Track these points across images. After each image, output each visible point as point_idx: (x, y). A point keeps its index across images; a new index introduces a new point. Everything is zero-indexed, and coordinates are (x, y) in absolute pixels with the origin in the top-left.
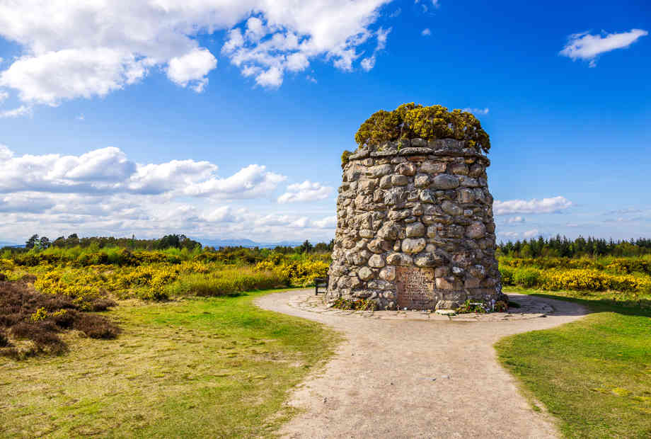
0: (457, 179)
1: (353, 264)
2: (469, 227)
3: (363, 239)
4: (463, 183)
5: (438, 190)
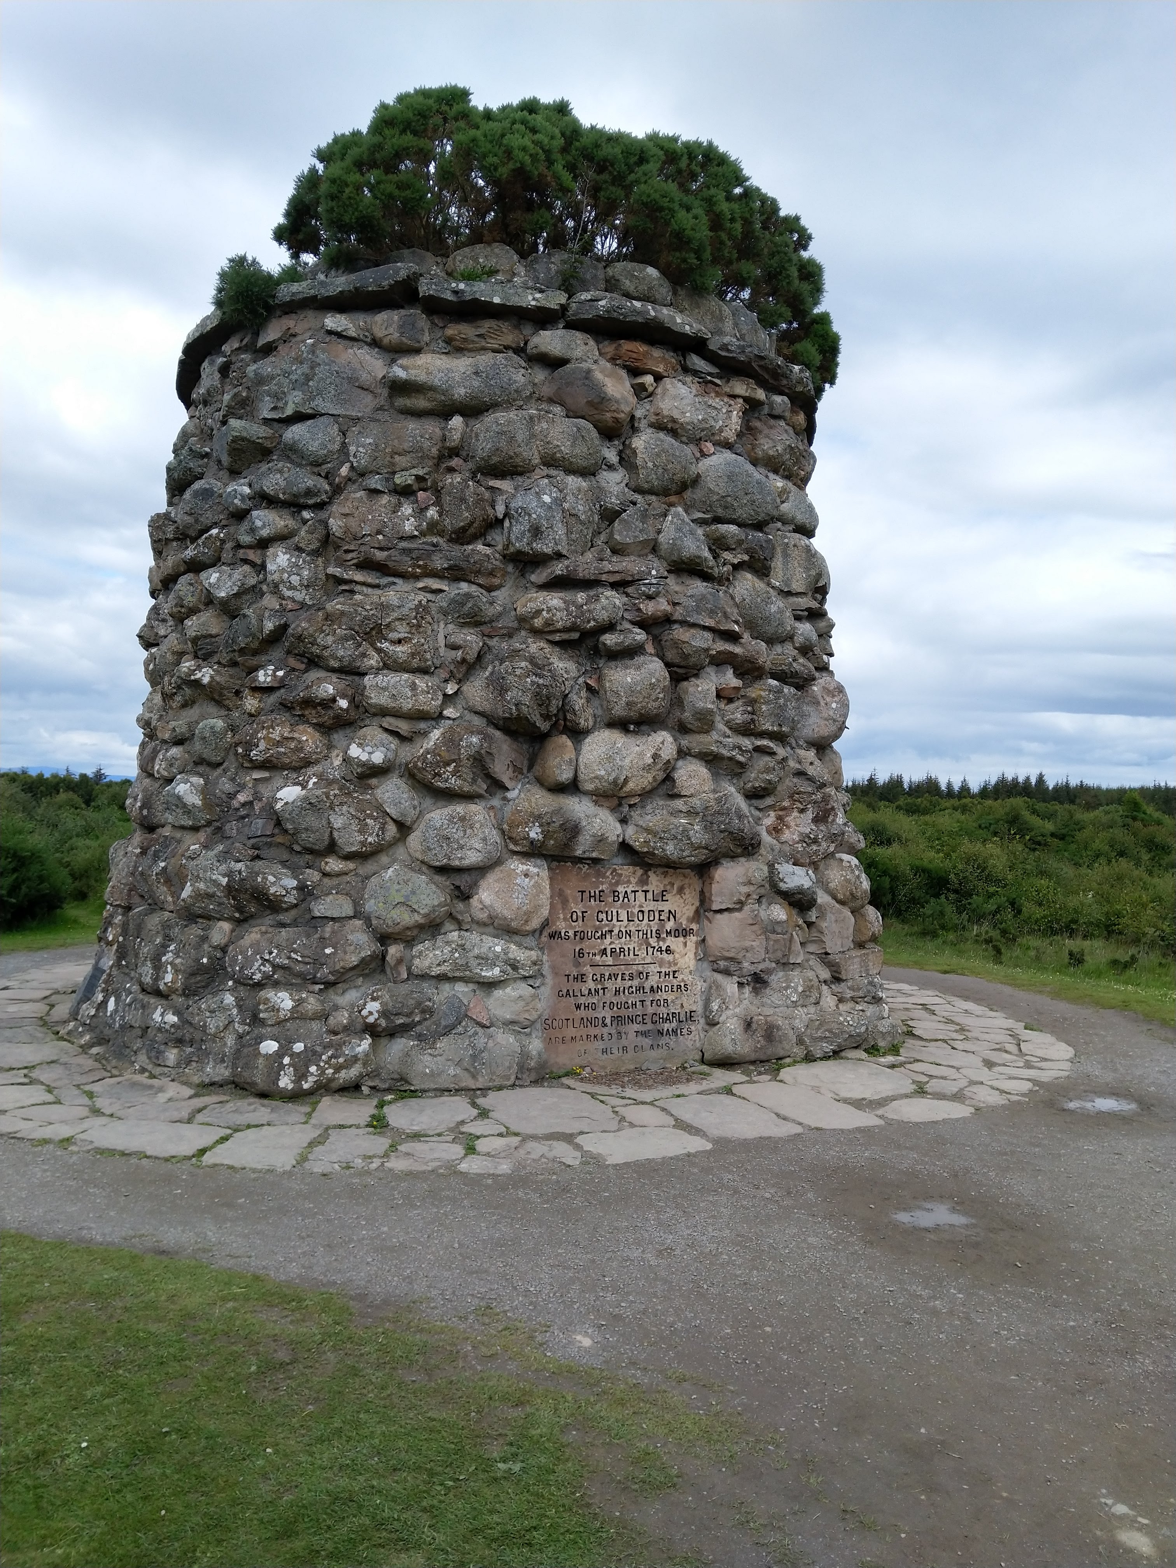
0: (770, 484)
3: (388, 721)
4: (787, 510)
5: (721, 520)
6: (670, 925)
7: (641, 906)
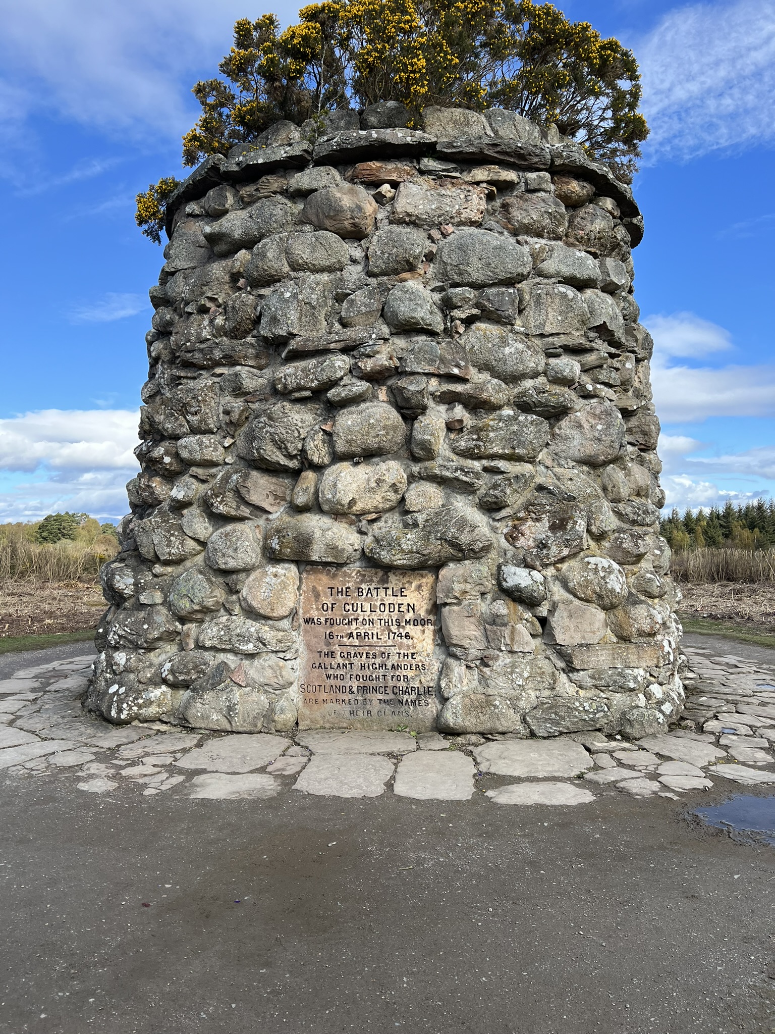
0: (526, 249)
1: (157, 559)
2: (564, 423)
3: (194, 470)
4: (550, 266)
5: (455, 285)
6: (410, 616)
7: (382, 600)
